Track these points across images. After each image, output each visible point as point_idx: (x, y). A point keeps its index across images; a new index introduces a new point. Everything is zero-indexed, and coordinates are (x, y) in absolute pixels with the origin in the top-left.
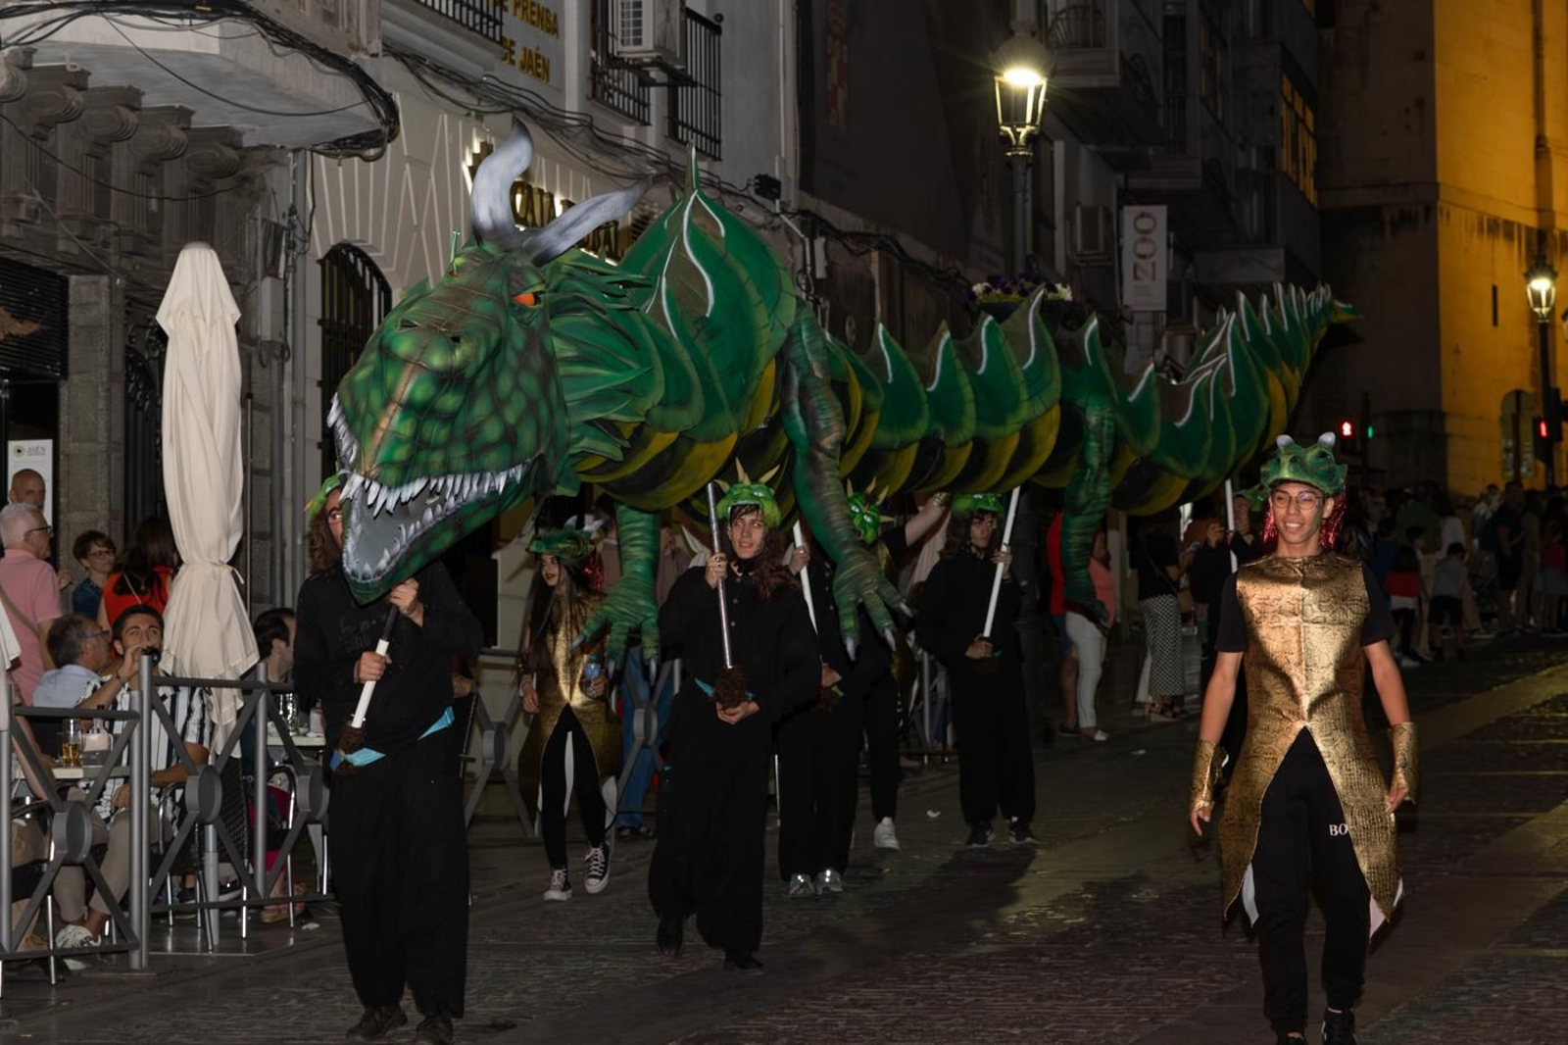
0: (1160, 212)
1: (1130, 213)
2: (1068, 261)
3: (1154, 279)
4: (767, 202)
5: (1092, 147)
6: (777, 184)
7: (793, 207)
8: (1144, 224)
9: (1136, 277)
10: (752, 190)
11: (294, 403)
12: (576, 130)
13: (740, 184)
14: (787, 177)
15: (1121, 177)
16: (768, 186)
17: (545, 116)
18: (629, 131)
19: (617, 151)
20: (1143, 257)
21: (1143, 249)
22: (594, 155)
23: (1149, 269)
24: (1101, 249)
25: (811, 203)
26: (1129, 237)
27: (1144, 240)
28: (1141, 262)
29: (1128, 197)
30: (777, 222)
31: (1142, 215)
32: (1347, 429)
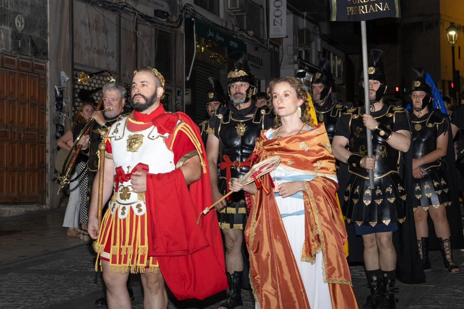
2: (225, 12)
3: (281, 25)
8: (278, 4)
9: (274, 25)
20: (277, 17)
21: (278, 13)
23: (280, 21)
24: (238, 7)
26: (272, 8)
27: (278, 10)
28: (277, 19)
31: (277, 1)
32: (397, 89)
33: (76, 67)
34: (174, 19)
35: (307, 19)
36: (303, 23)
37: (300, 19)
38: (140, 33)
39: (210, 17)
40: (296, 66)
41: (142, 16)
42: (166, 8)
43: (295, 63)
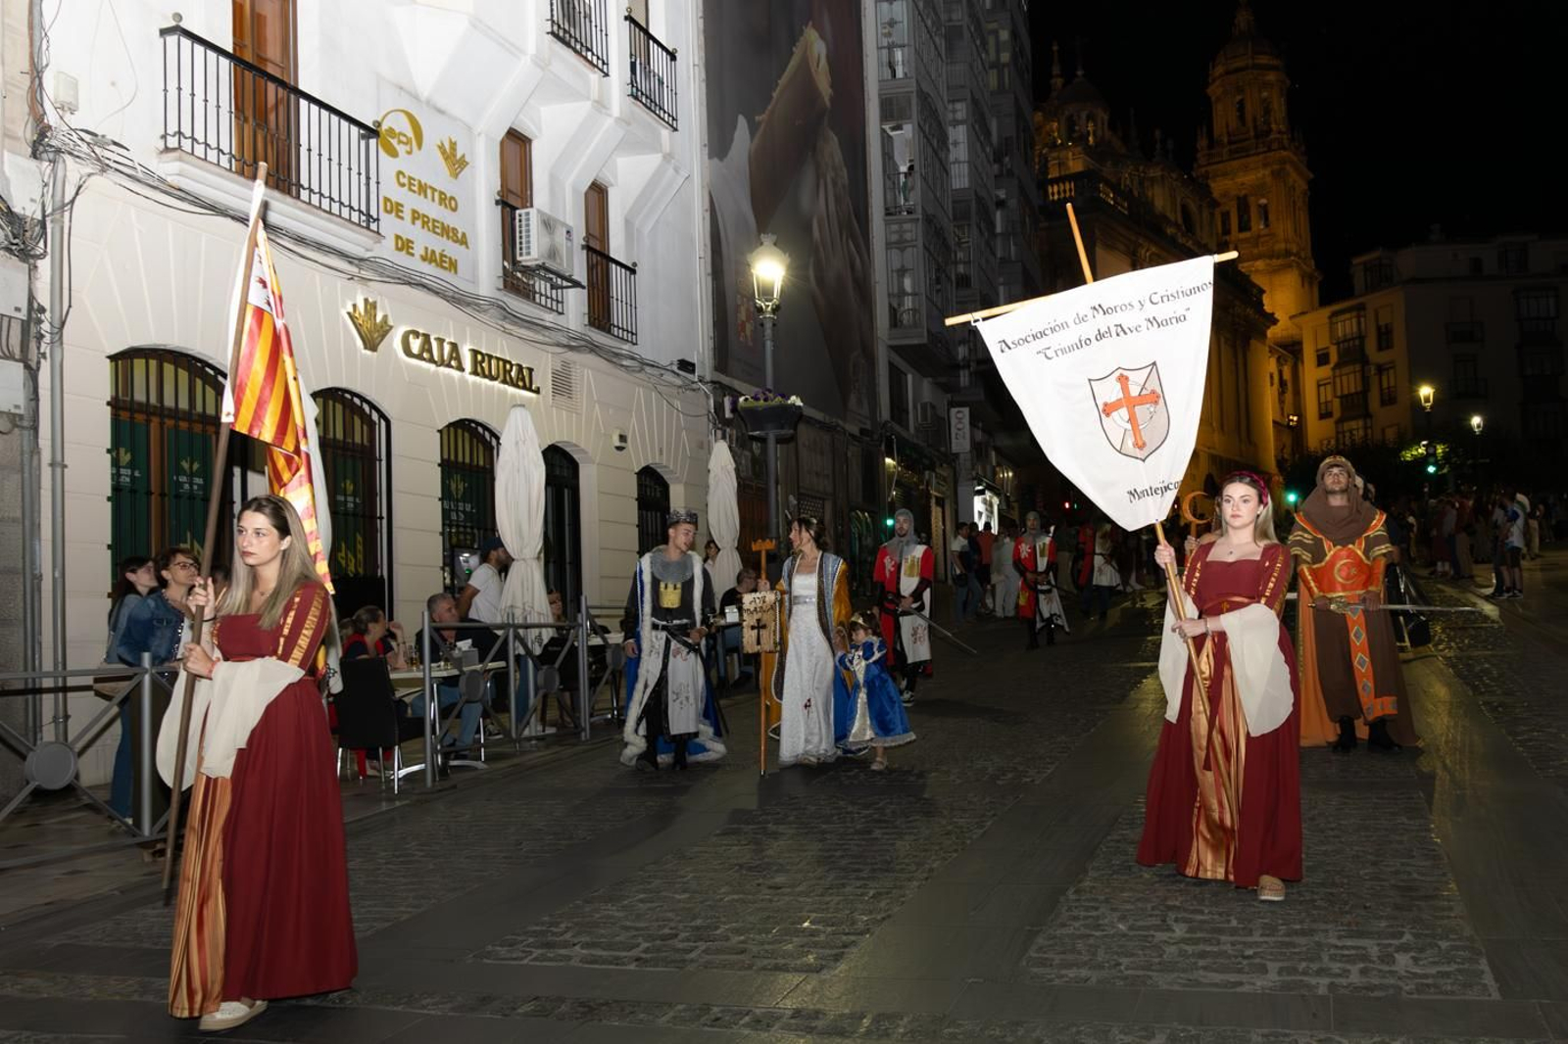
0: (966, 411)
1: (954, 411)
2: (915, 428)
3: (964, 439)
4: (690, 376)
5: (930, 379)
6: (693, 365)
7: (708, 378)
8: (960, 415)
9: (956, 439)
10: (675, 368)
11: (52, 465)
12: (486, 307)
13: (664, 362)
14: (703, 363)
15: (949, 396)
16: (686, 366)
17: (451, 294)
18: (549, 318)
19: (535, 327)
20: (959, 429)
21: (960, 426)
22: (507, 326)
23: (962, 434)
25: (725, 380)
26: (953, 421)
27: (960, 422)
28: (959, 432)
29: (952, 404)
30: (694, 386)
31: (959, 412)
32: (1067, 505)
33: (802, 491)
34: (876, 437)
35: (984, 431)
36: (979, 436)
37: (976, 430)
38: (849, 454)
39: (904, 434)
40: (975, 482)
41: (850, 435)
42: (868, 426)
43: (974, 479)
